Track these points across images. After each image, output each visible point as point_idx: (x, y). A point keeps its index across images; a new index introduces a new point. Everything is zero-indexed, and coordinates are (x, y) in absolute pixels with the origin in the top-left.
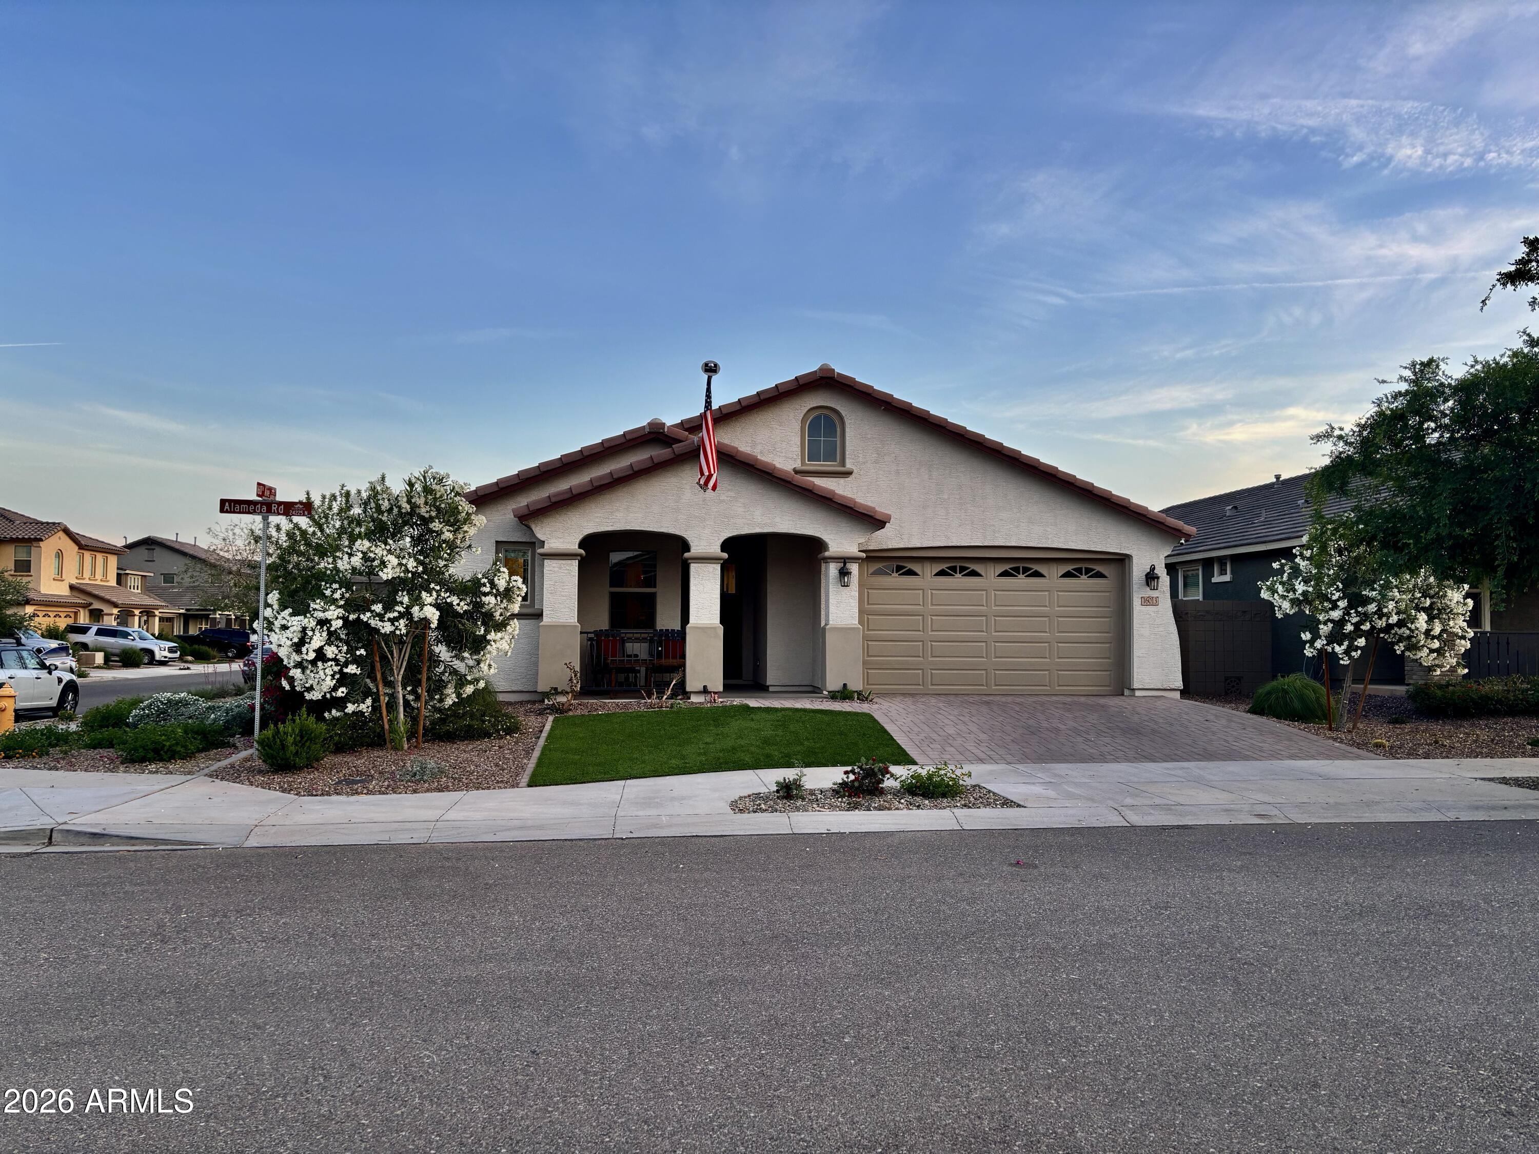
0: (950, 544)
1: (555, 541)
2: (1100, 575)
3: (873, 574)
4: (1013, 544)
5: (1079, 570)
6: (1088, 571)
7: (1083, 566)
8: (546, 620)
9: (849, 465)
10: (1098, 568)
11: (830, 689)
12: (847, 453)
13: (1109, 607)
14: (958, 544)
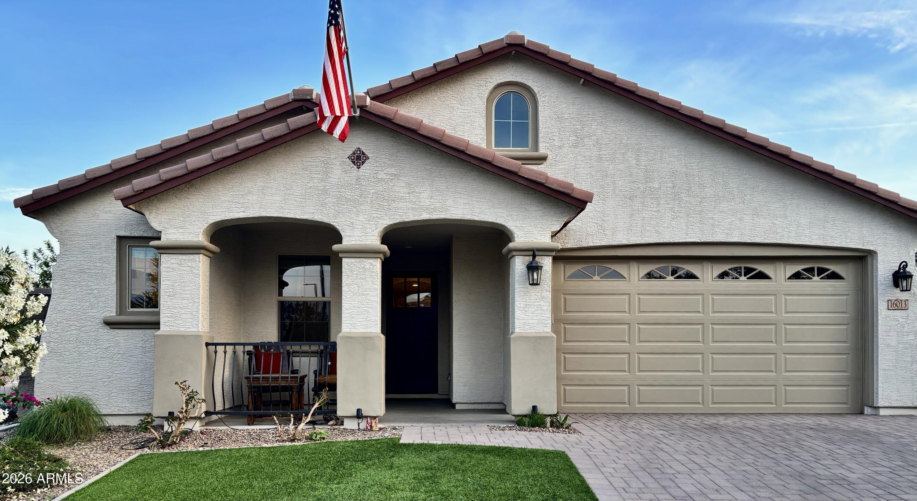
0: (662, 241)
1: (174, 231)
2: (835, 276)
3: (570, 277)
4: (736, 240)
5: (810, 270)
6: (821, 271)
7: (816, 265)
8: (164, 328)
9: (542, 150)
10: (833, 267)
11: (516, 413)
12: (540, 135)
13: (845, 313)
14: (672, 241)
